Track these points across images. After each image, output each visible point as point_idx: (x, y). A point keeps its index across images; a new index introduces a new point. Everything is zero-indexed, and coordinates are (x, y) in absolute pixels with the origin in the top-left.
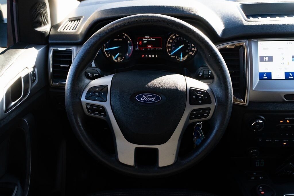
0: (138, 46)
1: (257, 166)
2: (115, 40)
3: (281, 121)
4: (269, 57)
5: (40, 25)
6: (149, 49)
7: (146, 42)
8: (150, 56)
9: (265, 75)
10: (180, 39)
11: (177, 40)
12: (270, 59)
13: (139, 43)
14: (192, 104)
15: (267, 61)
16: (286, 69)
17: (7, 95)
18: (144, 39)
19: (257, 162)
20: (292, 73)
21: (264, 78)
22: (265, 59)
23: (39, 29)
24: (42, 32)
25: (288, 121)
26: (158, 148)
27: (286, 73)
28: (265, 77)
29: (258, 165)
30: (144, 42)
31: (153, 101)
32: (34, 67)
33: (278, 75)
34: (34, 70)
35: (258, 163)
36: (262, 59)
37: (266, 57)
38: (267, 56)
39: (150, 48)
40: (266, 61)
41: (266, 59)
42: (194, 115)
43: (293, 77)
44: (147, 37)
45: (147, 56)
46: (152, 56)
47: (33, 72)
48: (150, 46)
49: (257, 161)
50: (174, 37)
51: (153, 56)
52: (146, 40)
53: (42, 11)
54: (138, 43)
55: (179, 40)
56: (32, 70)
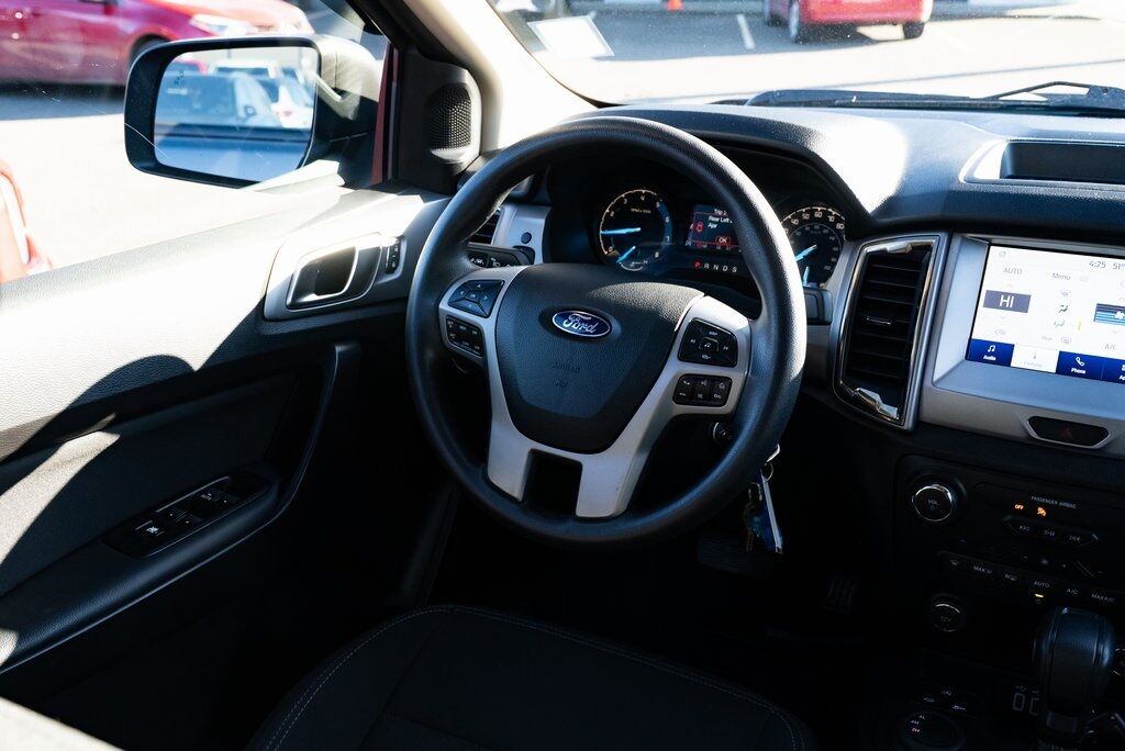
0: (691, 235)
1: (1016, 709)
2: (633, 210)
3: (1018, 507)
4: (1016, 295)
5: (445, 144)
6: (719, 248)
7: (715, 226)
8: (716, 267)
9: (992, 349)
10: (812, 228)
11: (803, 231)
12: (1021, 303)
13: (695, 226)
14: (683, 357)
15: (1008, 309)
16: (1067, 342)
17: (307, 273)
18: (711, 218)
19: (1017, 694)
20: (1083, 357)
21: (985, 357)
22: (1002, 300)
23: (443, 153)
24: (447, 161)
25: (1041, 511)
26: (582, 461)
27: (1062, 355)
28: (989, 355)
29: (1018, 705)
30: (710, 225)
31: (589, 333)
32: (401, 238)
33: (1036, 353)
34: (399, 245)
35: (1019, 699)
36: (994, 300)
37: (1006, 295)
38: (1011, 295)
39: (723, 247)
40: (1004, 307)
41: (1008, 301)
42: (686, 390)
43: (1084, 372)
44: (720, 213)
45: (707, 266)
46: (721, 268)
47: (392, 248)
48: (724, 240)
49: (1020, 692)
50: (795, 222)
51: (725, 269)
52: (717, 220)
53: (456, 110)
54: (692, 227)
55: (808, 232)
56: (393, 242)
